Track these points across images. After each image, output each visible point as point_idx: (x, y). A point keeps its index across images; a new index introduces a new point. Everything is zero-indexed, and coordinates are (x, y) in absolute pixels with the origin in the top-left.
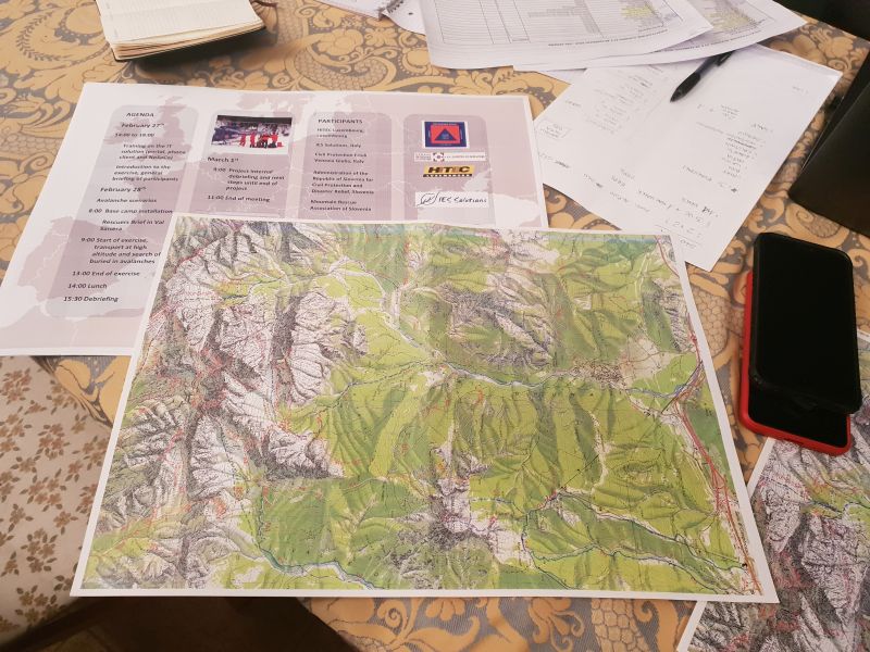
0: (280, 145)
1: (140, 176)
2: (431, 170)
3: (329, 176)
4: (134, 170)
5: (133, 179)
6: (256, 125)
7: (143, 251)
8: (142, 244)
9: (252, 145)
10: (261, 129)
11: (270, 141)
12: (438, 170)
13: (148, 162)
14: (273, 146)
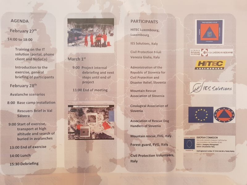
0: (109, 44)
1: (31, 75)
2: (200, 63)
3: (139, 70)
4: (27, 70)
5: (27, 78)
6: (92, 27)
7: (45, 131)
8: (43, 126)
9: (92, 46)
10: (95, 29)
11: (102, 41)
12: (204, 63)
13: (33, 63)
14: (104, 45)
